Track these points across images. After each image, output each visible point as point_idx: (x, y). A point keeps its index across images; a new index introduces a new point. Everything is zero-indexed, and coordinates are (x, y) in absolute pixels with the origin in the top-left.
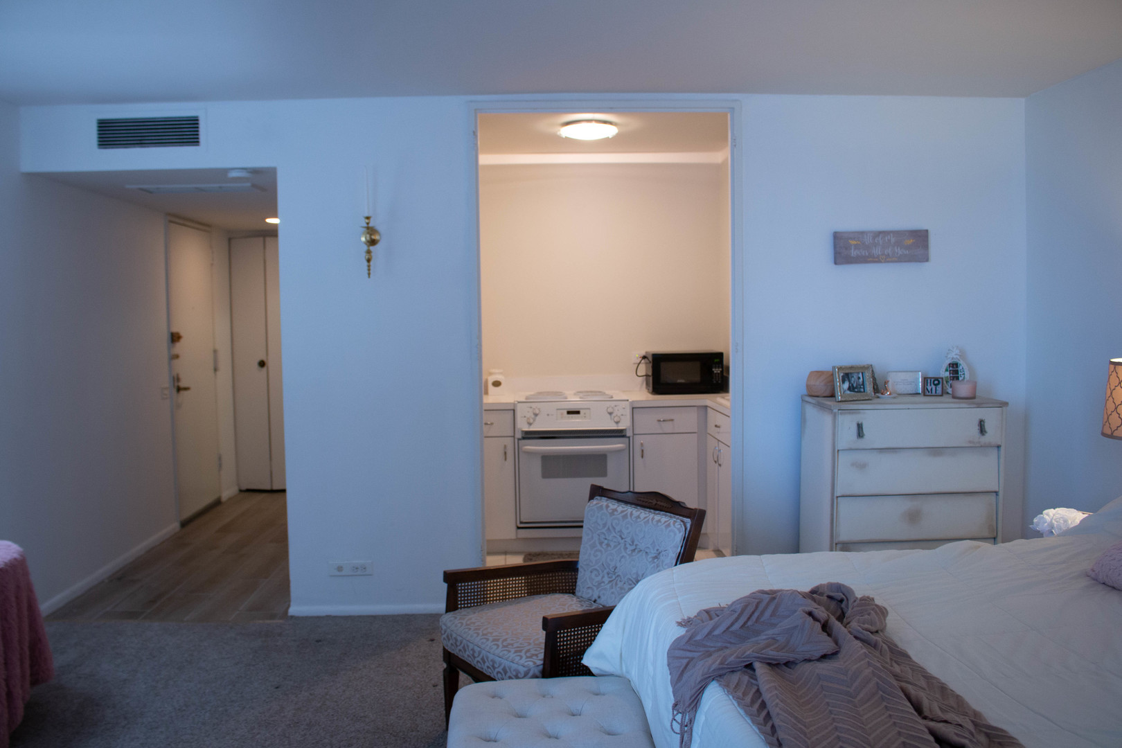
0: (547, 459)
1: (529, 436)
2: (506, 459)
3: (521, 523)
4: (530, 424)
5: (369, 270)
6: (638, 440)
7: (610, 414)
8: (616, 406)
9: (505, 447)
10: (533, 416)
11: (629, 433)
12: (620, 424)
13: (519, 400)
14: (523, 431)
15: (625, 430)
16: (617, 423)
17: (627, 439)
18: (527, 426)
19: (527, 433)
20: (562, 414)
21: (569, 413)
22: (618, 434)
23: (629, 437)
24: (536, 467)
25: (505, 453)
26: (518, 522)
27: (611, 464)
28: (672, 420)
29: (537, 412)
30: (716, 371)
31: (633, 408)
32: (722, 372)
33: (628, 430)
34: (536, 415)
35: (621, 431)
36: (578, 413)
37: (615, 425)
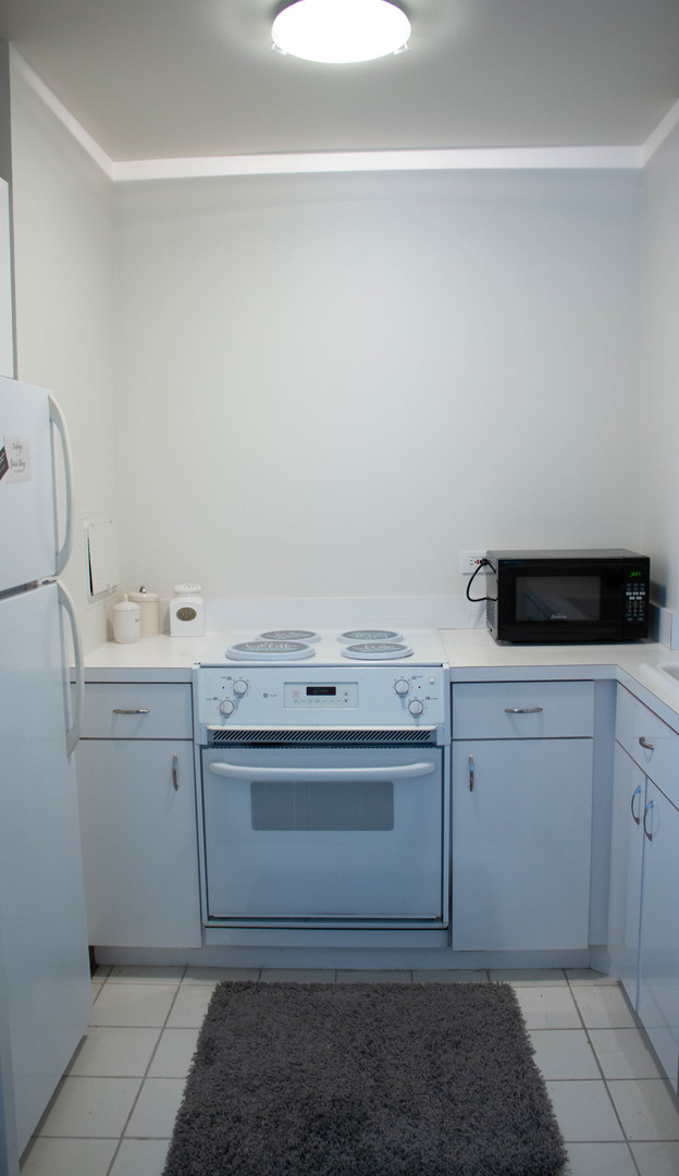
0: (261, 790)
1: (224, 740)
2: (176, 787)
3: (210, 918)
4: (226, 715)
6: (462, 752)
7: (402, 695)
8: (414, 678)
9: (175, 760)
10: (233, 698)
11: (442, 739)
12: (422, 719)
13: (205, 662)
14: (209, 731)
15: (435, 731)
16: (416, 715)
17: (440, 750)
18: (219, 718)
19: (219, 734)
20: (296, 694)
21: (311, 691)
22: (420, 740)
23: (443, 747)
24: (241, 807)
25: (174, 773)
26: (205, 917)
27: (402, 806)
28: (539, 710)
29: (241, 688)
30: (635, 596)
31: (452, 683)
32: (645, 598)
33: (439, 734)
34: (240, 695)
35: (426, 734)
36: (331, 691)
37: (412, 720)
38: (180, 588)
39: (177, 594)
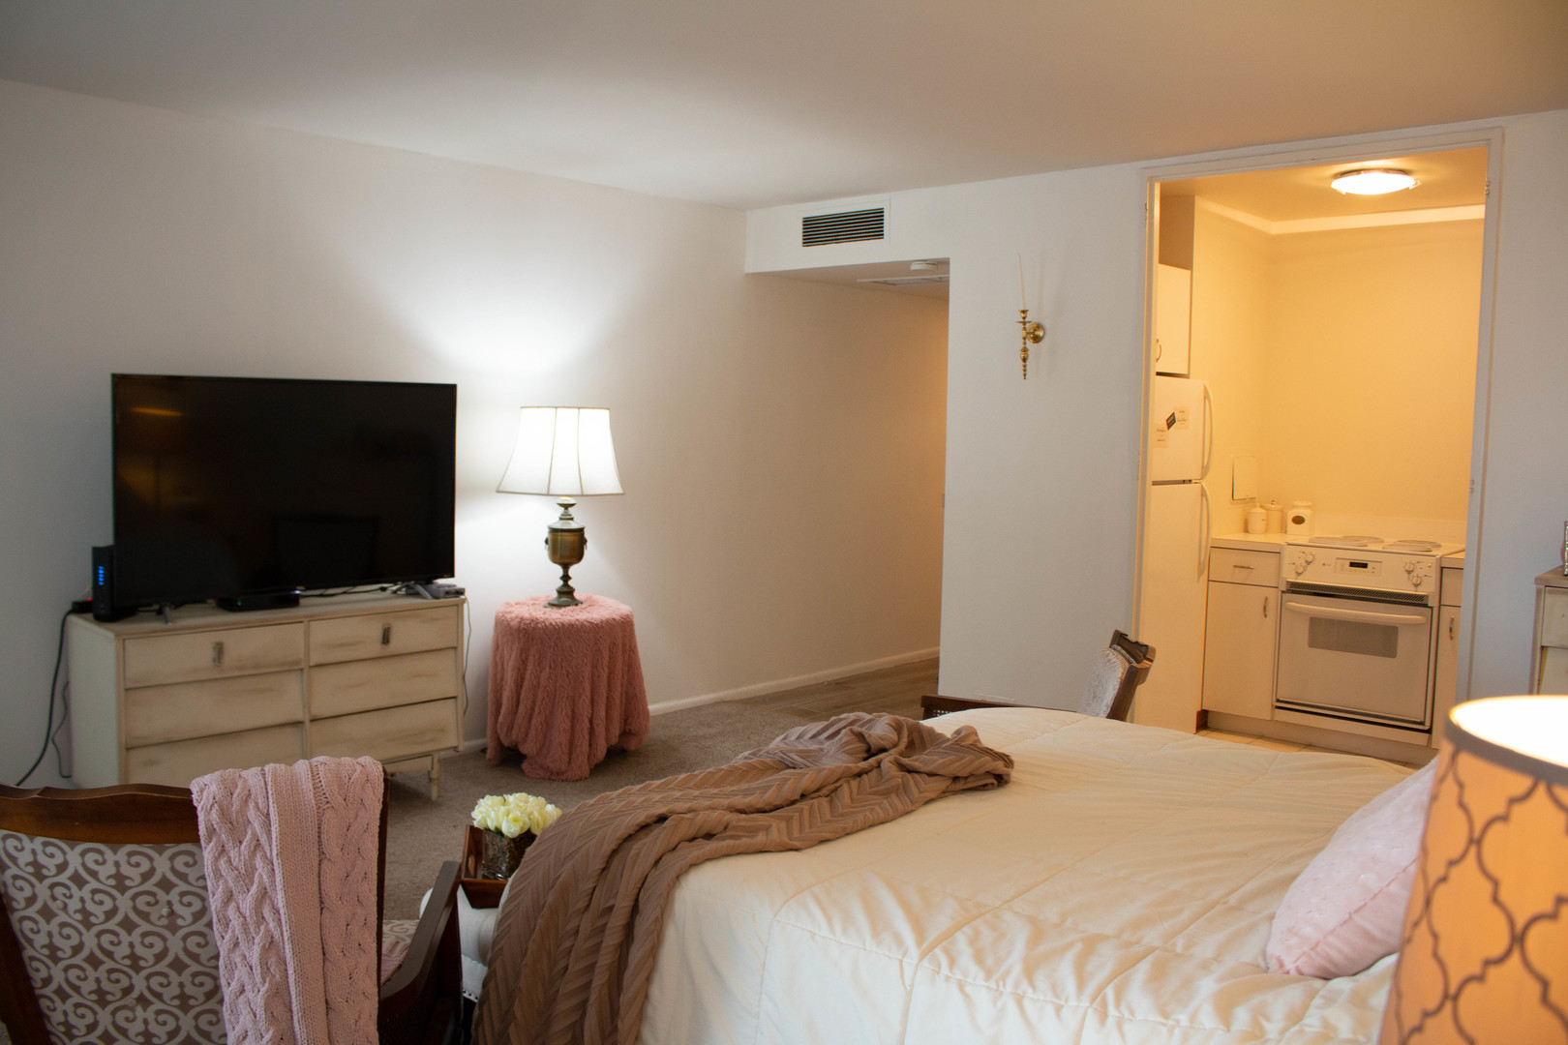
0: (1315, 622)
1: (1296, 589)
2: (1266, 616)
3: (1278, 701)
4: (1299, 574)
5: (1025, 370)
6: (1445, 613)
7: (1409, 572)
8: (1419, 563)
9: (1266, 599)
10: (1304, 564)
11: (1433, 602)
12: (1419, 588)
13: (1290, 542)
14: (1288, 582)
15: (1427, 596)
16: (1416, 585)
17: (1430, 610)
18: (1295, 575)
19: (1293, 584)
20: (1343, 565)
21: (1352, 565)
22: (1416, 601)
23: (1432, 608)
24: (1302, 632)
25: (1265, 607)
26: (1274, 700)
27: (1403, 642)
29: (1310, 559)
31: (1442, 568)
33: (1430, 598)
34: (1309, 563)
35: (1421, 597)
36: (1364, 566)
37: (1414, 588)
38: (1297, 503)
39: (1294, 507)
